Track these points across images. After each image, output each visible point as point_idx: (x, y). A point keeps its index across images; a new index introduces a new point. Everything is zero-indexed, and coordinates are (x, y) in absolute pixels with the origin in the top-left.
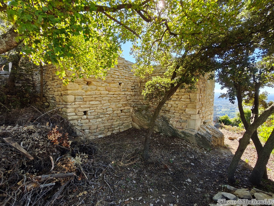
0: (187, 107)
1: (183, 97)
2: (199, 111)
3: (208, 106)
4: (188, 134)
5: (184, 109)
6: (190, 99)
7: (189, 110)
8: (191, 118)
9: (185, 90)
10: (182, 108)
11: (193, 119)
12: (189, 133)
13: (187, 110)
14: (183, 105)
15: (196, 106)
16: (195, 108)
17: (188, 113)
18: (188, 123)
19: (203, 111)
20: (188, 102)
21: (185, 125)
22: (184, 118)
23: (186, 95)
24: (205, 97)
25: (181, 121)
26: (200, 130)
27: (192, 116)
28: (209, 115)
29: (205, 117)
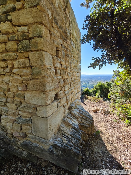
0: (27, 89)
1: (16, 64)
2: (56, 95)
3: (75, 82)
4: (36, 150)
5: (22, 93)
6: (31, 67)
7: (33, 97)
8: (38, 114)
9: (17, 44)
10: (19, 93)
11: (42, 116)
12: (38, 148)
13: (28, 95)
14: (18, 85)
15: (44, 85)
16: (44, 91)
17: (31, 102)
18: (34, 126)
19: (66, 92)
20: (28, 75)
21: (29, 129)
22: (25, 115)
23: (21, 58)
24: (69, 68)
25: (20, 121)
26: (61, 132)
27: (40, 110)
28: (76, 93)
29: (71, 100)
